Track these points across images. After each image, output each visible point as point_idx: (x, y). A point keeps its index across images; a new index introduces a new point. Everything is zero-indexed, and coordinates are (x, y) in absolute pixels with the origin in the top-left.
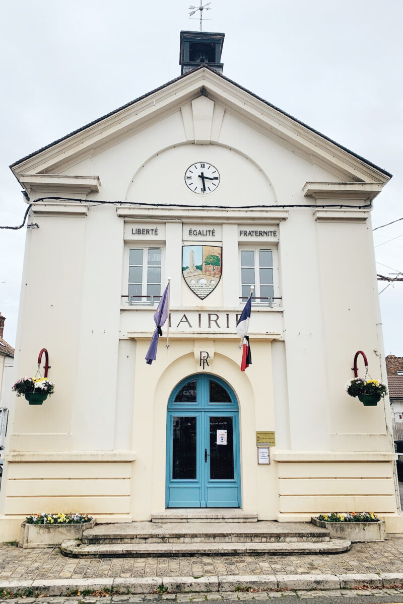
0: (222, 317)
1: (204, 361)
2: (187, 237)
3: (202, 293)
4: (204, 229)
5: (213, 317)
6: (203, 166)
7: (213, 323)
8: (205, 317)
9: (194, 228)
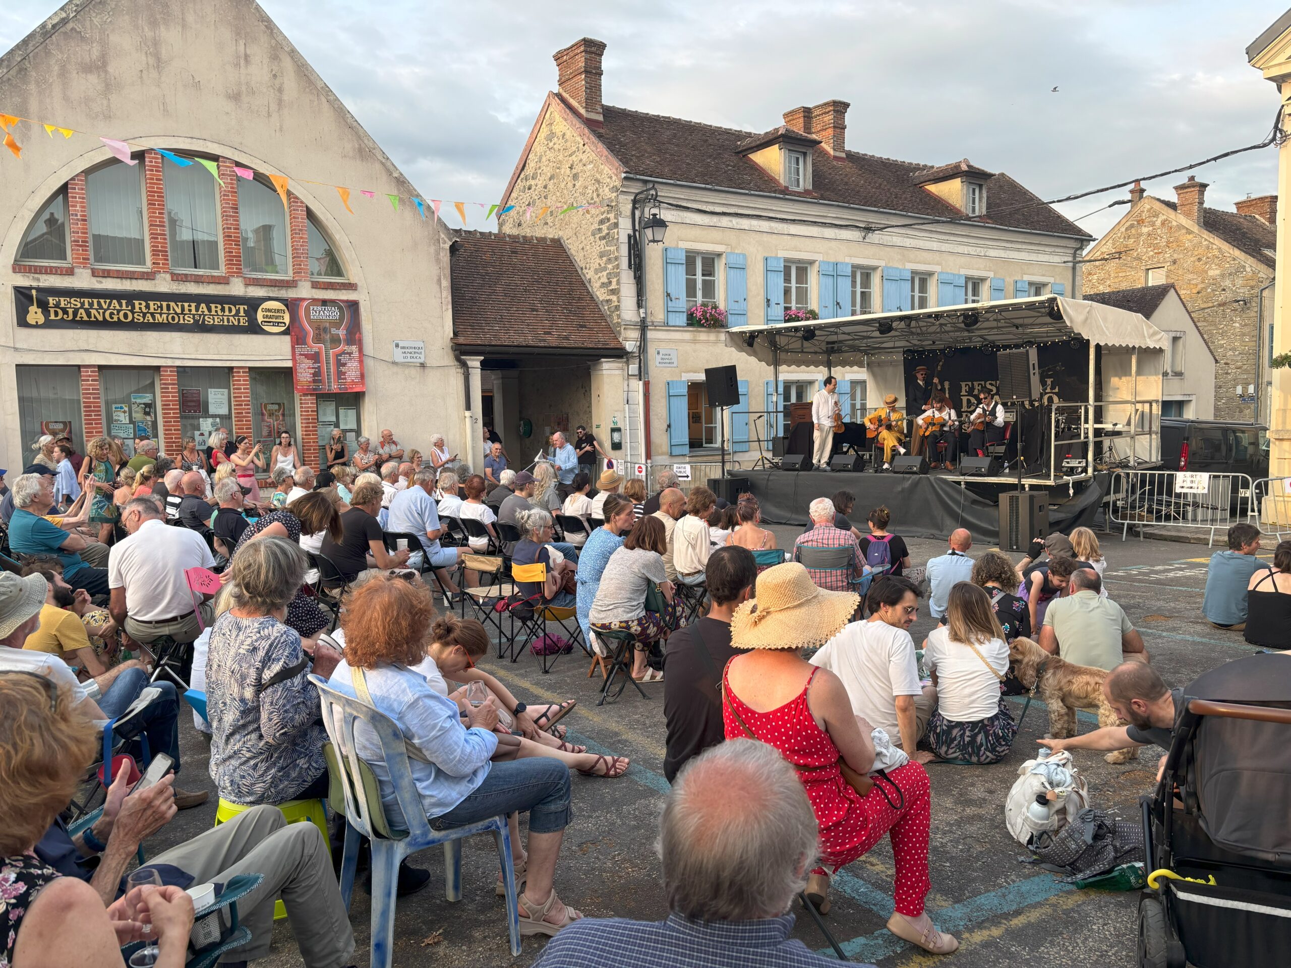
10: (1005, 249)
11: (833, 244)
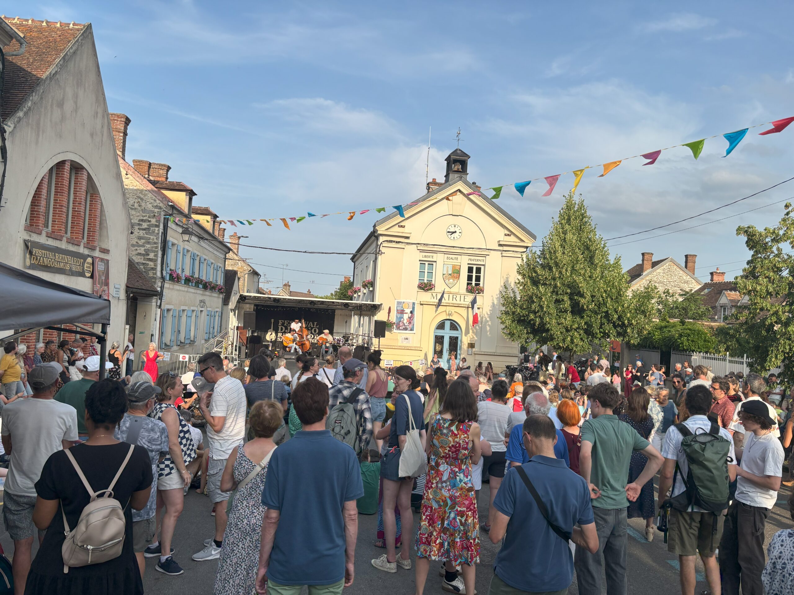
0: (458, 296)
1: (450, 315)
2: (446, 260)
3: (450, 286)
4: (454, 256)
5: (455, 297)
6: (455, 226)
7: (454, 299)
8: (451, 296)
9: (449, 256)
11: (194, 243)
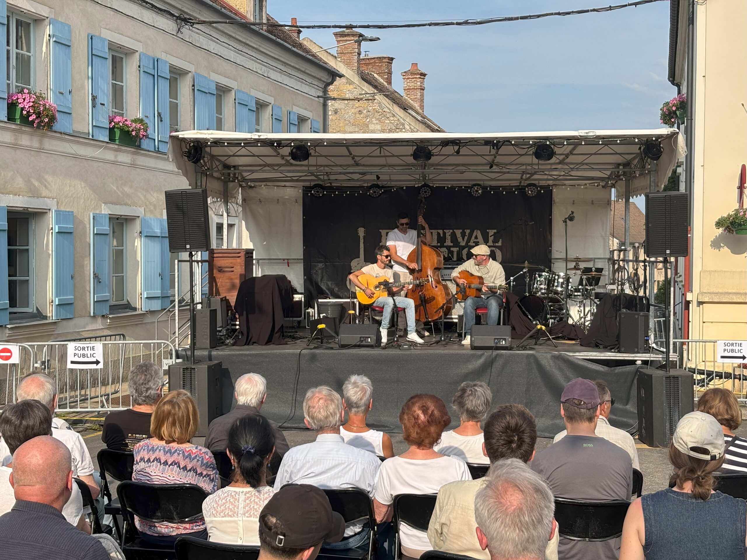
10: (281, 72)
11: (152, 32)
